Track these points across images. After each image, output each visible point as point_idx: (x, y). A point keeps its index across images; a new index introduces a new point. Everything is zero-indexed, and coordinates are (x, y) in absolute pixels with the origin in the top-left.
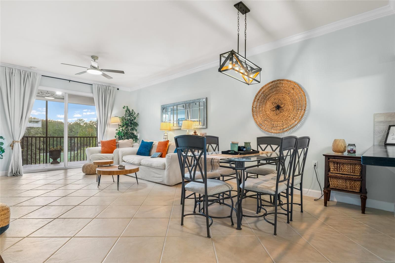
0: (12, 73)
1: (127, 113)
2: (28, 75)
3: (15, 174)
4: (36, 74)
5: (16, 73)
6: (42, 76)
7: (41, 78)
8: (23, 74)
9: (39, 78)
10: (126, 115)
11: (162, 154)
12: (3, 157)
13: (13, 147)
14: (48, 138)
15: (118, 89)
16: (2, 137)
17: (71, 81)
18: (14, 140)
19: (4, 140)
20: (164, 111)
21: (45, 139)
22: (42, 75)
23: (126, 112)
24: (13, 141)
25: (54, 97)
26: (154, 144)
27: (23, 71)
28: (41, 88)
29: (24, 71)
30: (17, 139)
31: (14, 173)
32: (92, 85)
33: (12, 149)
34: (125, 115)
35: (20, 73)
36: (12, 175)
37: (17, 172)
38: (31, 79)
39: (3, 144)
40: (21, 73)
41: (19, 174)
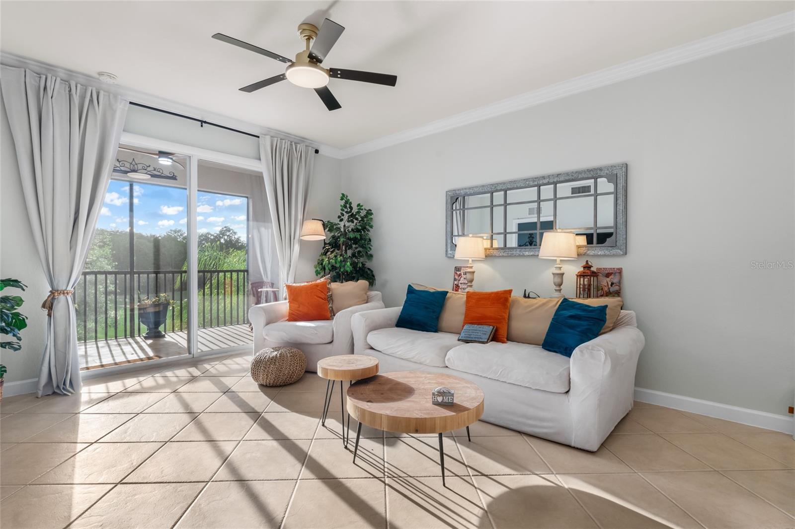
0: (45, 88)
1: (344, 212)
2: (91, 100)
3: (58, 387)
4: (115, 97)
5: (57, 89)
6: (131, 103)
7: (127, 109)
8: (78, 94)
9: (121, 108)
10: (342, 217)
11: (497, 330)
12: (21, 343)
13: (51, 308)
14: (136, 276)
15: (317, 151)
16: (16, 281)
17: (205, 122)
18: (53, 289)
19: (24, 290)
20: (457, 205)
21: (128, 276)
22: (131, 101)
23: (342, 210)
24: (51, 292)
25: (149, 173)
26: (449, 298)
27: (76, 87)
28: (129, 139)
29: (79, 86)
30: (62, 287)
31: (55, 385)
32: (258, 137)
33: (49, 315)
34: (339, 217)
35: (67, 89)
36: (50, 393)
37: (64, 384)
38: (99, 111)
39: (22, 301)
40: (70, 91)
41: (71, 390)
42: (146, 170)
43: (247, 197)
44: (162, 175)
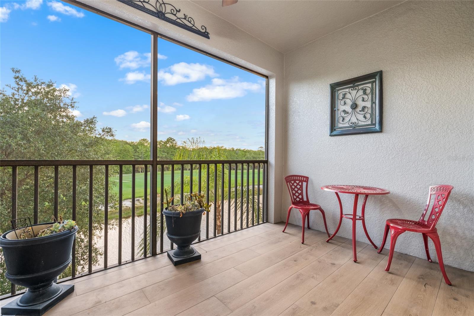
42: (175, 15)
43: (267, 77)
44: (194, 27)
